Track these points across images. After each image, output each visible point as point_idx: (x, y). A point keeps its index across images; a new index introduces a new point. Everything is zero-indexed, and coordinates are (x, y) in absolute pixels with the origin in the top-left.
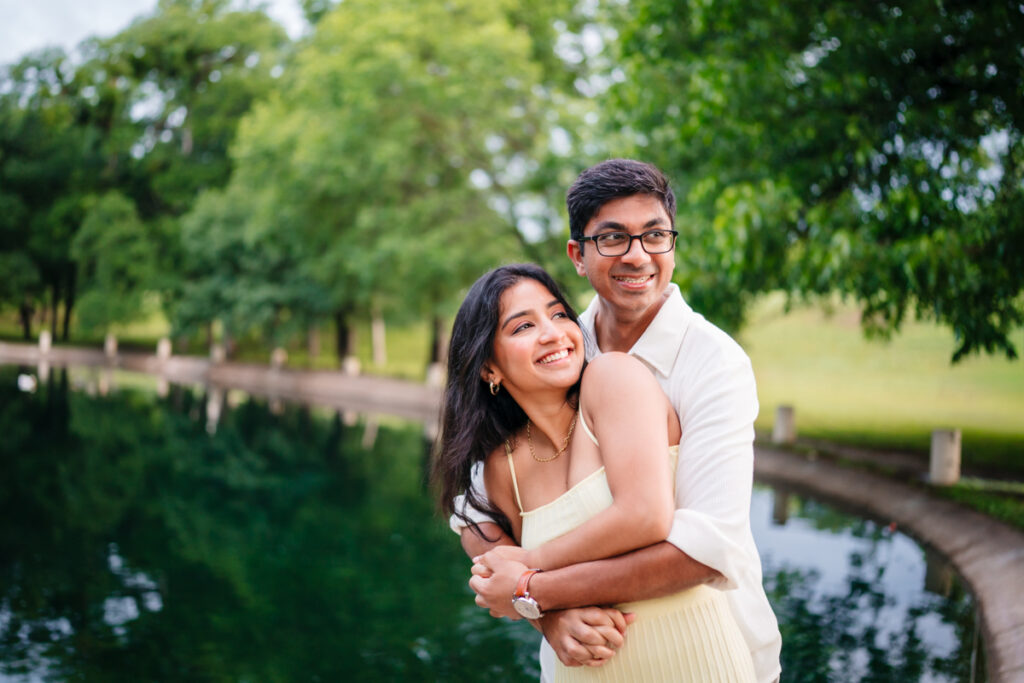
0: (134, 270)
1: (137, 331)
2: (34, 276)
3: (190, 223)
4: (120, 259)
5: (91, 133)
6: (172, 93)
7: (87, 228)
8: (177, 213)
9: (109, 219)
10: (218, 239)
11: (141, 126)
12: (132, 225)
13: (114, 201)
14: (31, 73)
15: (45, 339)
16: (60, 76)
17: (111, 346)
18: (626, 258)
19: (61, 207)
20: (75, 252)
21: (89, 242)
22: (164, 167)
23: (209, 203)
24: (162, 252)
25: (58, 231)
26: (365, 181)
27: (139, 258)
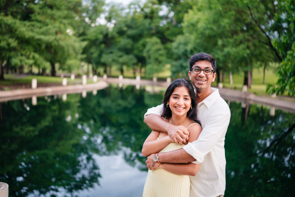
0: (161, 58)
1: (162, 75)
2: (135, 61)
3: (174, 45)
4: (156, 55)
5: (148, 21)
6: (170, 8)
7: (148, 47)
8: (172, 41)
9: (153, 45)
10: (182, 49)
11: (162, 18)
12: (160, 46)
13: (155, 39)
14: (132, 6)
15: (138, 78)
16: (139, 6)
17: (155, 79)
18: (199, 75)
19: (141, 42)
20: (145, 54)
21: (148, 51)
22: (168, 29)
23: (180, 39)
24: (168, 53)
25: (141, 48)
26: (219, 31)
27: (161, 55)
